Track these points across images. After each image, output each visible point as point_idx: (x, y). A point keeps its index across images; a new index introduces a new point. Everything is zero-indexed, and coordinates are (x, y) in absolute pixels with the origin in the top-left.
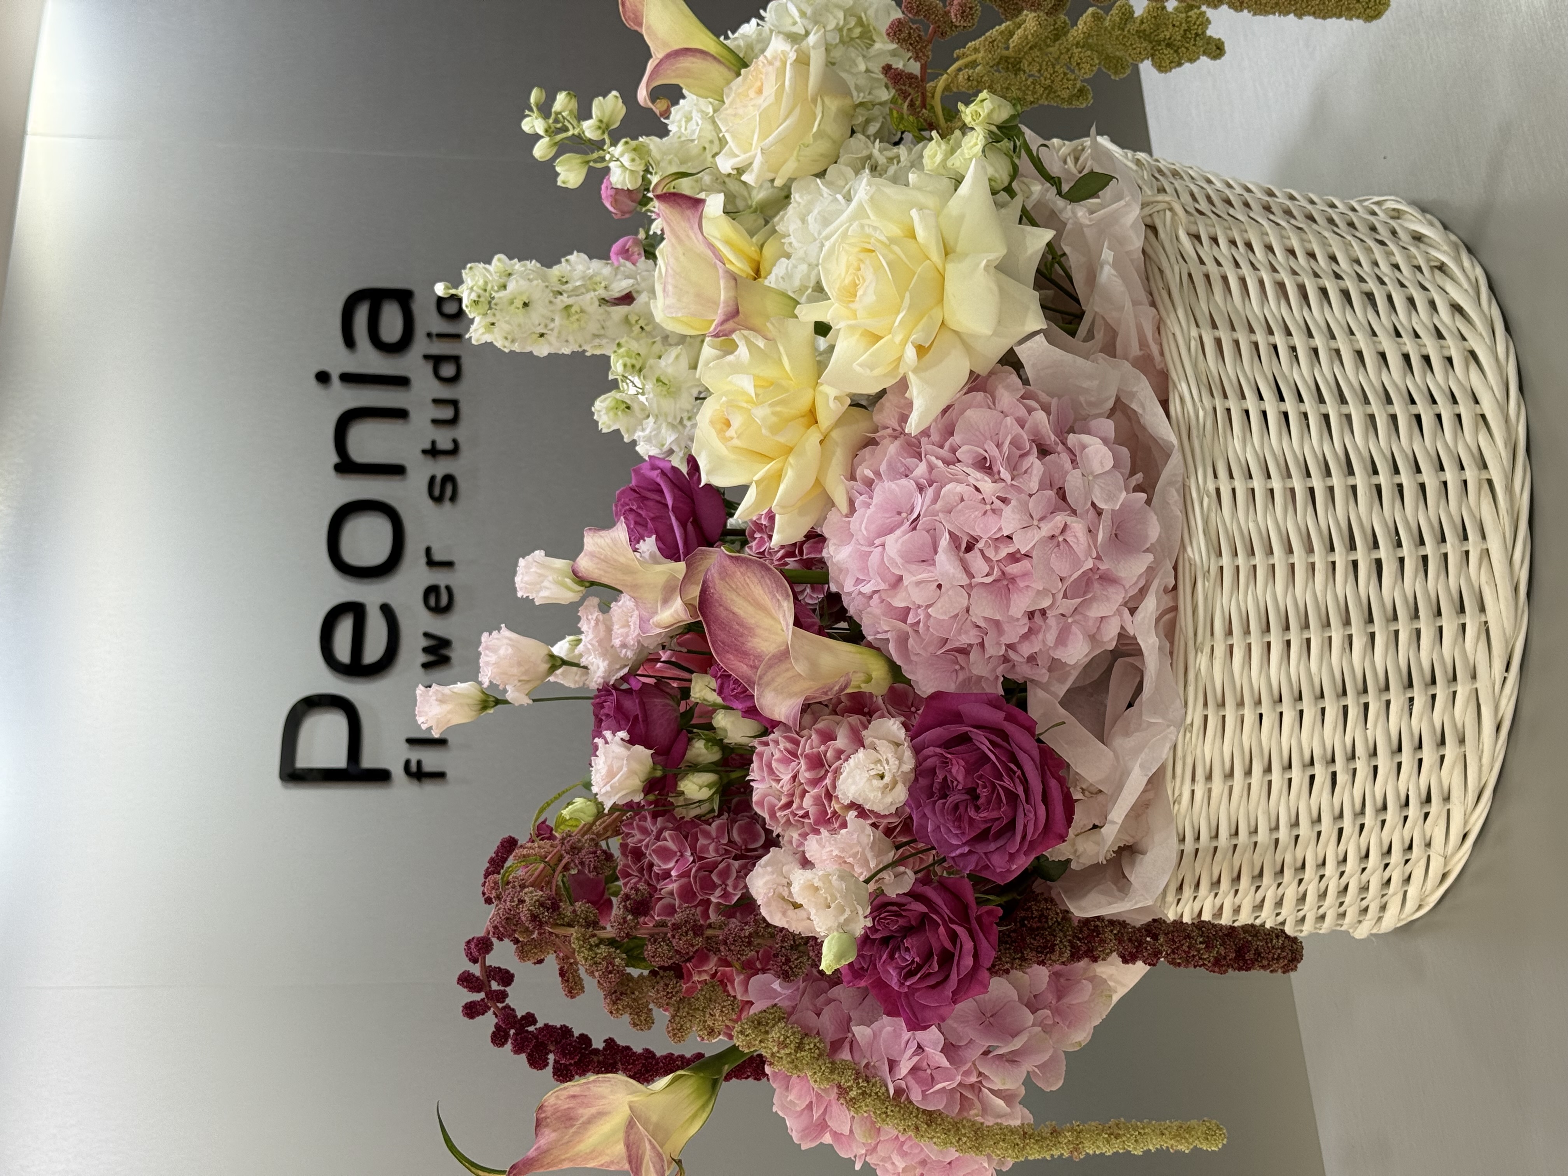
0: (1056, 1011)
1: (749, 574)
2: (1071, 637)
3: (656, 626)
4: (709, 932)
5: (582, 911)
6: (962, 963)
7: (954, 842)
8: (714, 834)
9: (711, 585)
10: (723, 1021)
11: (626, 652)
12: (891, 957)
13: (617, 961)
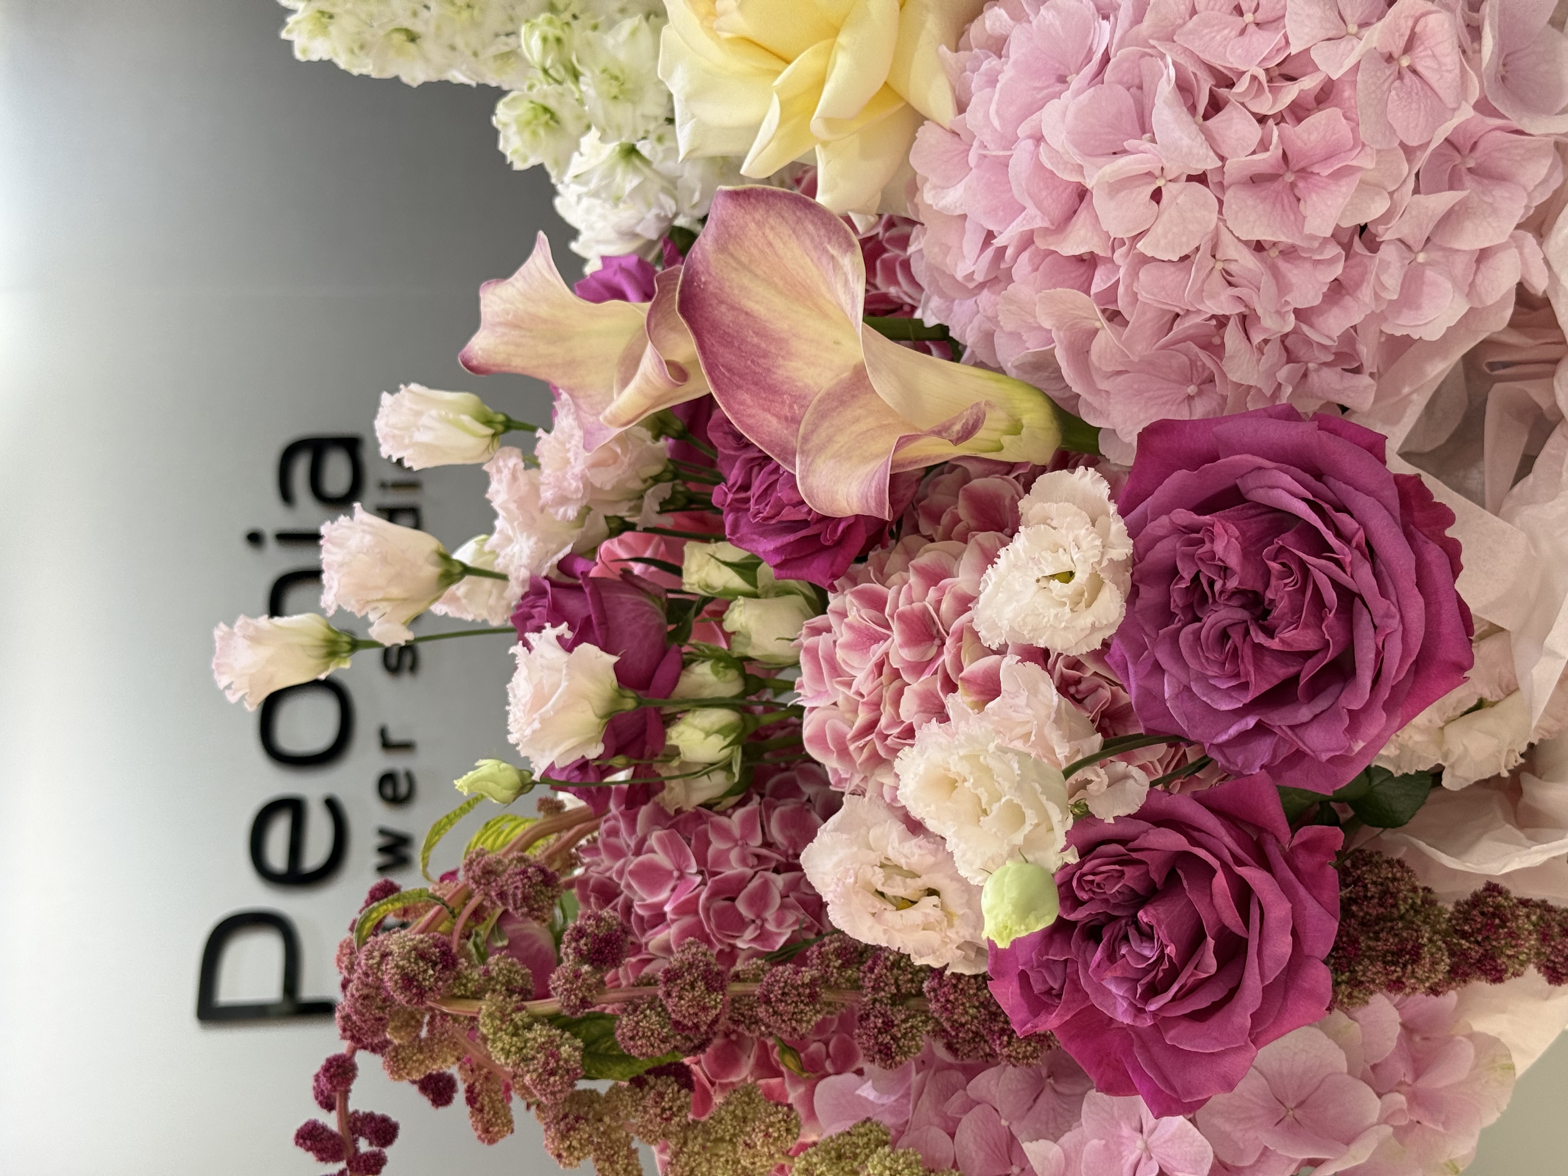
0: (1415, 1099)
1: (772, 221)
2: (1426, 289)
3: (610, 422)
4: (736, 988)
5: (501, 970)
6: (1267, 952)
7: (1225, 706)
8: (737, 832)
9: (701, 268)
10: (771, 1156)
11: (565, 512)
12: (1112, 957)
13: (565, 1050)
